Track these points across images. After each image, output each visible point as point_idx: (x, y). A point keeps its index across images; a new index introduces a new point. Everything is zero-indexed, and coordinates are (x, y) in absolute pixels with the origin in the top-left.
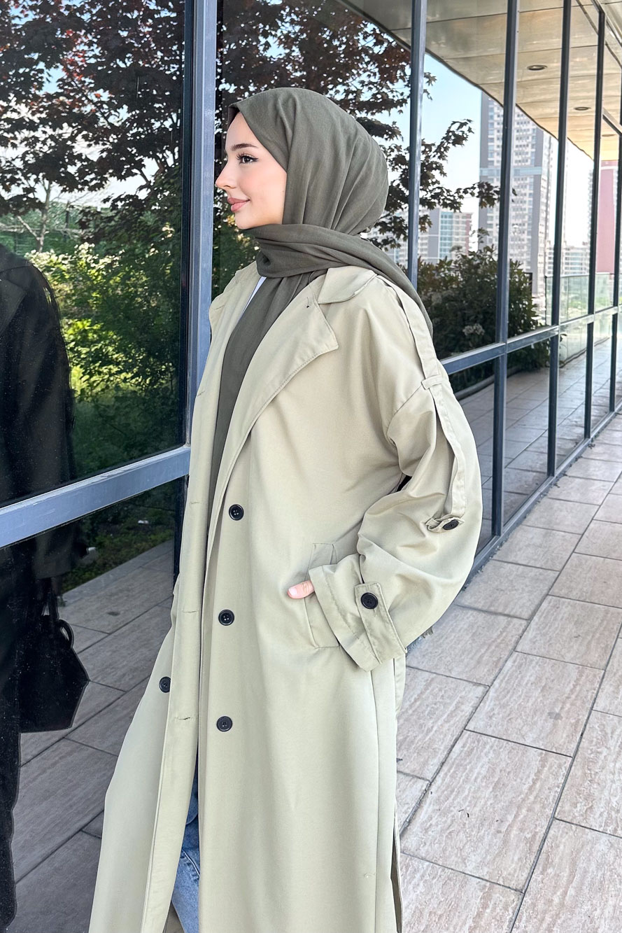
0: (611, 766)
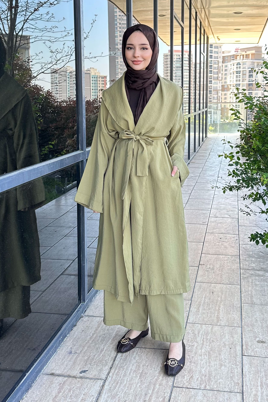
0: (199, 352)
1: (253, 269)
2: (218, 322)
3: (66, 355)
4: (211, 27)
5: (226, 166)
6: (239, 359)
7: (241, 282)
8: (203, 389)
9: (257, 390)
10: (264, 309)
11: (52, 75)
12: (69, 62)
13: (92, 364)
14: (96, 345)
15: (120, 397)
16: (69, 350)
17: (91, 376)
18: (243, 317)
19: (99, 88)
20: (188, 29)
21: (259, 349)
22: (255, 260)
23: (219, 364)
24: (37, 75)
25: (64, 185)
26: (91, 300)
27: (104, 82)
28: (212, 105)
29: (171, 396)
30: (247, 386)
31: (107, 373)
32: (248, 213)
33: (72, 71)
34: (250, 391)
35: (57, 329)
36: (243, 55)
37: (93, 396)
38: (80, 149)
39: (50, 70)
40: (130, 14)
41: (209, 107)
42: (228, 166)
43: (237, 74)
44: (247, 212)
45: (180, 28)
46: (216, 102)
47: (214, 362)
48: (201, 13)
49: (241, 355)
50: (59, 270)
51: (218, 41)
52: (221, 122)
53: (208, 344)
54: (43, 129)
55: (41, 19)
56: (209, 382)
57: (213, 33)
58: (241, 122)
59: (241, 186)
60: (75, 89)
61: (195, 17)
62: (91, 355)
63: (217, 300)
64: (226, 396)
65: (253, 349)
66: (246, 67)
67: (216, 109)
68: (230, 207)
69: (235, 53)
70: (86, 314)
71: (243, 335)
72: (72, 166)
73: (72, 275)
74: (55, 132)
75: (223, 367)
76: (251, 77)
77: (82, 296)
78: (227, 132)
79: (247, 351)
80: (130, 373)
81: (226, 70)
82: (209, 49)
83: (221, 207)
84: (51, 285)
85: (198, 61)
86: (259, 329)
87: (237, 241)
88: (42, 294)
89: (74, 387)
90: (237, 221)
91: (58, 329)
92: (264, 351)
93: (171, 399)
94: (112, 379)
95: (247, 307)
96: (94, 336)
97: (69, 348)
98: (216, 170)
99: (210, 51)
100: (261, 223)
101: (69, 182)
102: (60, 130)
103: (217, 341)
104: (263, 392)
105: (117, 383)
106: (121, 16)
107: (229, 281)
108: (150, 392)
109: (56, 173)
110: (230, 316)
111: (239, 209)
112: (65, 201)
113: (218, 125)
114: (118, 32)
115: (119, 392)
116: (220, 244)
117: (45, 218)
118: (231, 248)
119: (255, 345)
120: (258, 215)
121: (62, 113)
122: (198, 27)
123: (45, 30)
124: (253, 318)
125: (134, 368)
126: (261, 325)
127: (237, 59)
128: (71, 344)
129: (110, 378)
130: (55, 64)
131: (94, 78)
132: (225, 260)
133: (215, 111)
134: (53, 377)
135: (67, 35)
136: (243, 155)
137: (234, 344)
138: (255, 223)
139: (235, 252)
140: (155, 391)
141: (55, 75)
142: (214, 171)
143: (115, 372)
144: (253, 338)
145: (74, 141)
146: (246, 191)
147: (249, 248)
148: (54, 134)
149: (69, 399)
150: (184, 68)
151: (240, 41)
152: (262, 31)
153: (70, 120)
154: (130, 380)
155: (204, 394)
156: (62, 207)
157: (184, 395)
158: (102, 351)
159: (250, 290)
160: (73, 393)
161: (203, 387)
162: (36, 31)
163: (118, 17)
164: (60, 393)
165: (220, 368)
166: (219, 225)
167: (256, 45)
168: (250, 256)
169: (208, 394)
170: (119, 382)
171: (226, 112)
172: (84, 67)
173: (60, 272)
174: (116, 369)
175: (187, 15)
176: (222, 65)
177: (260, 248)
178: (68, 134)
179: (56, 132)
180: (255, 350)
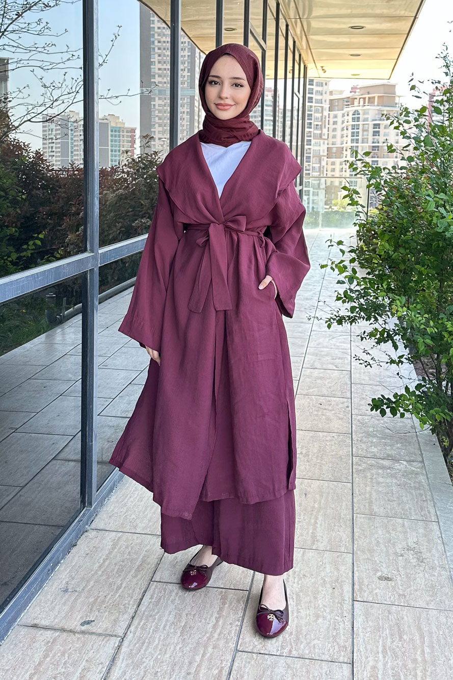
1: (375, 457)
2: (314, 544)
3: (58, 594)
4: (312, 50)
5: (331, 283)
6: (347, 606)
7: (352, 478)
8: (286, 656)
9: (377, 659)
10: (392, 523)
11: (44, 125)
12: (72, 103)
13: (101, 611)
14: (108, 578)
15: (148, 666)
16: (63, 586)
17: (99, 630)
18: (355, 536)
19: (123, 149)
20: (273, 53)
21: (381, 591)
22: (379, 441)
23: (313, 614)
24: (20, 125)
25: (61, 310)
26: (101, 504)
27: (130, 139)
28: (310, 180)
29: (232, 666)
30: (361, 652)
31: (126, 626)
32: (368, 363)
33: (78, 119)
34: (364, 660)
35: (43, 550)
36: (364, 99)
37: (102, 663)
38: (88, 250)
39: (41, 117)
40: (176, 25)
41: (305, 184)
42: (337, 283)
43: (354, 129)
44: (366, 362)
45: (261, 51)
46: (318, 176)
47: (306, 611)
48: (295, 26)
49: (351, 601)
50: (50, 452)
51: (322, 74)
52: (326, 209)
53: (296, 581)
54: (28, 215)
55: (28, 32)
56: (296, 645)
57: (314, 60)
58: (359, 210)
59: (357, 317)
60: (82, 150)
61: (284, 32)
62: (100, 595)
63: (314, 507)
64: (325, 669)
65: (371, 590)
66: (368, 118)
67: (317, 187)
68: (337, 351)
69: (350, 95)
70: (93, 526)
71: (355, 567)
72: (75, 277)
73: (72, 461)
74: (48, 220)
75: (320, 620)
76: (376, 135)
77: (87, 495)
78: (334, 227)
79: (360, 593)
80: (165, 626)
81: (335, 123)
82: (308, 87)
83: (322, 351)
84: (36, 477)
85: (289, 107)
86: (382, 557)
87: (348, 409)
88: (21, 492)
89: (70, 649)
90: (348, 376)
91: (46, 550)
92: (390, 594)
93: (233, 672)
94: (134, 637)
95: (362, 520)
96: (107, 563)
97: (64, 582)
98: (316, 290)
99: (309, 90)
100: (388, 379)
101: (70, 304)
102: (56, 218)
103: (312, 577)
104: (387, 662)
105: (143, 644)
106: (162, 28)
107: (333, 476)
108: (198, 658)
109: (48, 290)
110: (333, 535)
111: (353, 356)
112: (61, 336)
113: (320, 214)
114: (156, 55)
115: (146, 658)
116: (320, 413)
117: (27, 364)
118: (338, 421)
119: (375, 583)
120: (384, 366)
121: (60, 190)
122: (290, 49)
123: (35, 49)
124: (373, 539)
125: (171, 618)
126: (385, 549)
127: (354, 104)
128: (68, 576)
129: (131, 635)
130: (49, 107)
131: (114, 131)
132: (327, 440)
133: (315, 190)
134: (36, 631)
135: (71, 58)
136: (362, 266)
137: (339, 581)
138: (378, 380)
139: (346, 427)
140: (206, 657)
141: (49, 125)
142: (311, 290)
143: (139, 624)
144: (371, 571)
145: (78, 235)
146: (364, 326)
147: (367, 421)
148: (47, 224)
149: (62, 668)
150: (265, 118)
151: (358, 75)
152: (397, 58)
153: (72, 201)
154: (164, 639)
155: (287, 664)
156: (56, 346)
157: (254, 666)
158: (119, 588)
159: (367, 491)
160: (68, 659)
161: (286, 653)
162: (19, 50)
163: (156, 30)
164: (46, 658)
165: (316, 621)
166: (319, 381)
167: (385, 82)
168: (369, 435)
169: (294, 664)
170: (147, 641)
171: (334, 193)
172: (98, 112)
173: (52, 455)
174: (141, 619)
175: (271, 29)
176: (329, 114)
177: (387, 421)
178: (70, 225)
179: (50, 221)
180: (375, 592)
